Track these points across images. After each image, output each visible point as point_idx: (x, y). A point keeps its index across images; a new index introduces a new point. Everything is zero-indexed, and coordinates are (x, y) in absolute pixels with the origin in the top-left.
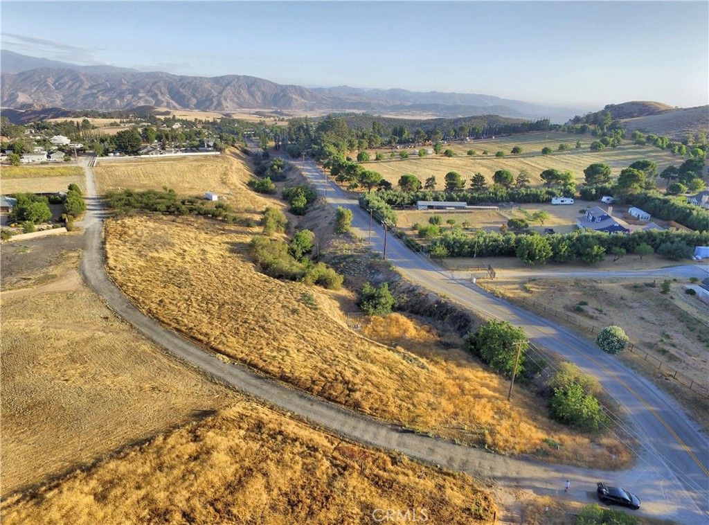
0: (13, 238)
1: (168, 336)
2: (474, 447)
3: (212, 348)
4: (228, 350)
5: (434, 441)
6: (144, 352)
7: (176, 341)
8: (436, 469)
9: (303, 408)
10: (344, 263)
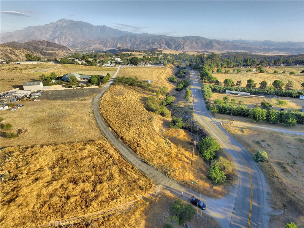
0: (84, 88)
1: (101, 120)
2: (162, 173)
3: (109, 126)
4: (113, 127)
5: (151, 167)
6: (92, 123)
7: (102, 122)
8: (144, 174)
9: (120, 147)
10: (177, 110)
